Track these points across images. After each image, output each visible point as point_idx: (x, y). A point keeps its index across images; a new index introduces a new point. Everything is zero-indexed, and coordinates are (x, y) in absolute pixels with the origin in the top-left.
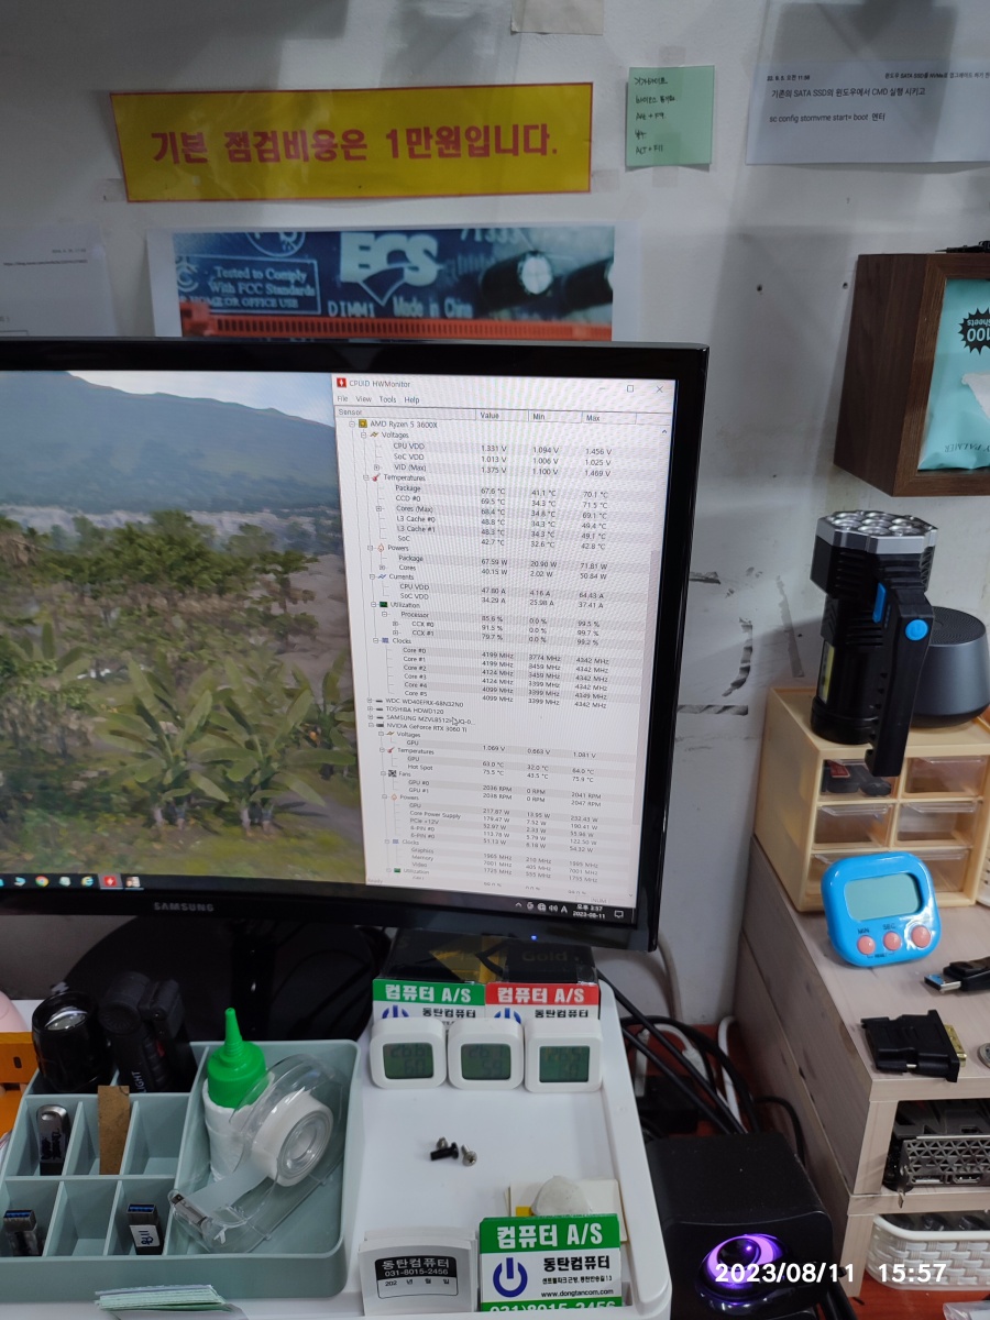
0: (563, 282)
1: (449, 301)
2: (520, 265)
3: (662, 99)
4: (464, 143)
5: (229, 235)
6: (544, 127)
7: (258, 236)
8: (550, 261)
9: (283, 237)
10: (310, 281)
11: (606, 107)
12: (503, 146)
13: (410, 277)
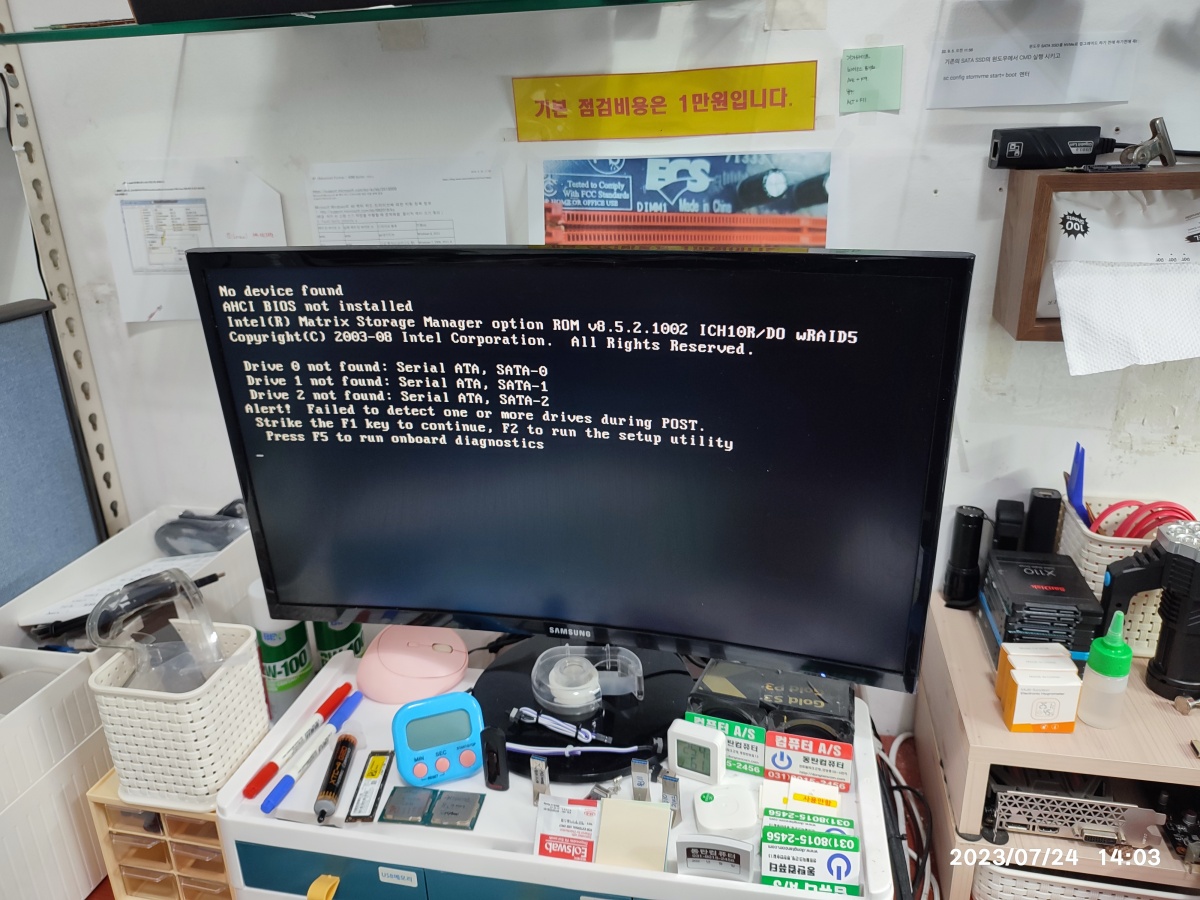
0: (794, 188)
1: (716, 202)
2: (765, 178)
3: (866, 69)
4: (730, 102)
5: (578, 161)
6: (784, 90)
7: (595, 162)
8: (785, 175)
9: (611, 162)
10: (626, 189)
11: (827, 77)
12: (756, 103)
13: (691, 187)
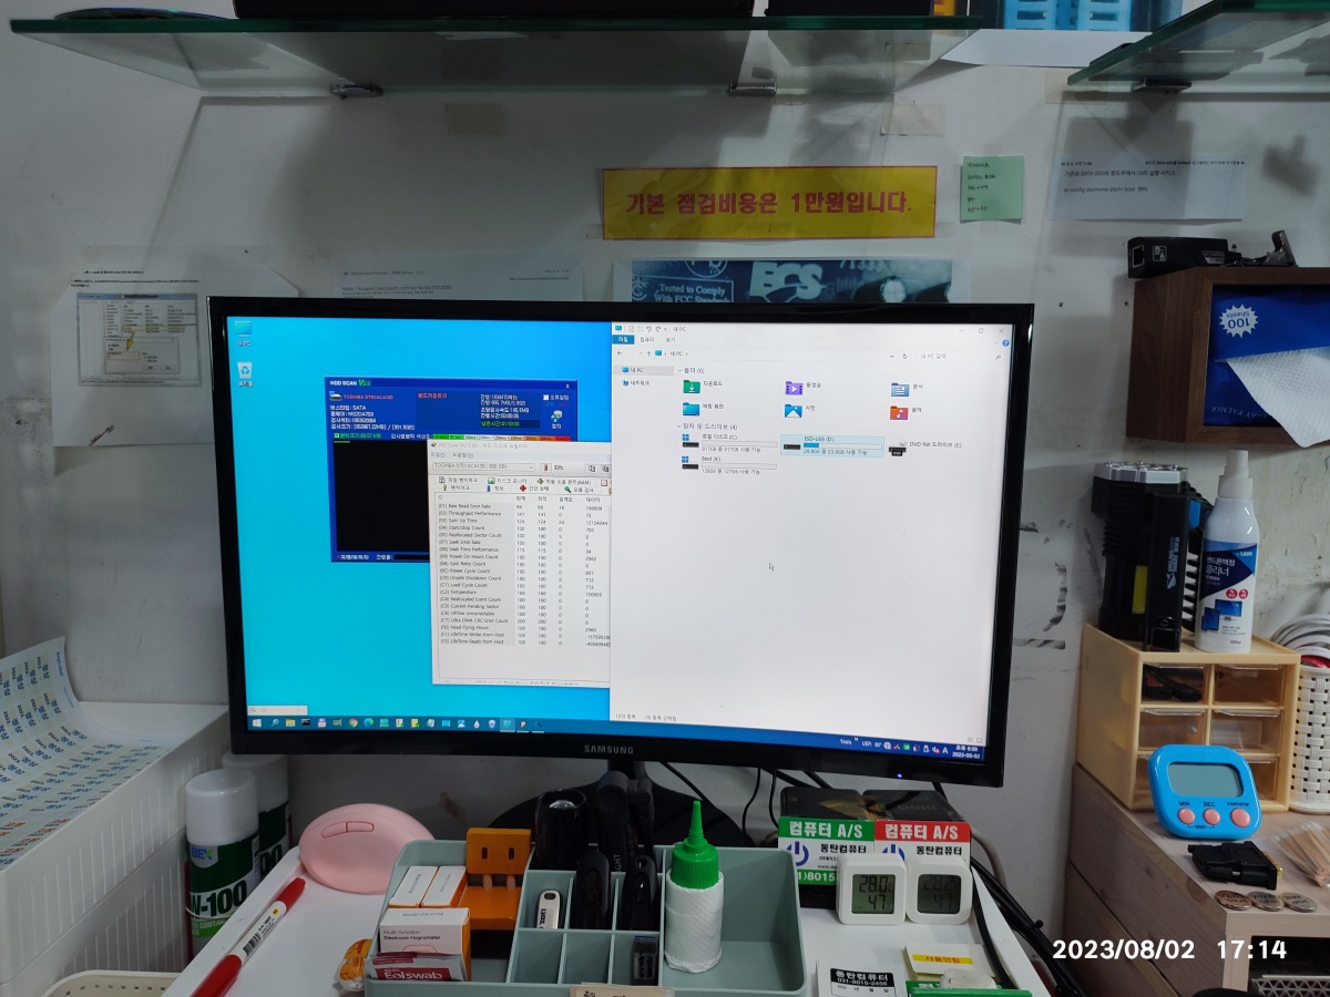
3: (986, 177)
4: (846, 204)
5: (673, 262)
6: (903, 193)
7: (693, 264)
9: (711, 265)
10: (727, 294)
11: (948, 182)
12: (873, 206)
13: (802, 294)
